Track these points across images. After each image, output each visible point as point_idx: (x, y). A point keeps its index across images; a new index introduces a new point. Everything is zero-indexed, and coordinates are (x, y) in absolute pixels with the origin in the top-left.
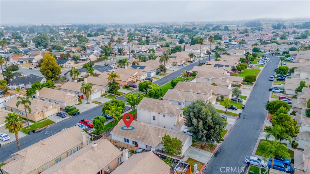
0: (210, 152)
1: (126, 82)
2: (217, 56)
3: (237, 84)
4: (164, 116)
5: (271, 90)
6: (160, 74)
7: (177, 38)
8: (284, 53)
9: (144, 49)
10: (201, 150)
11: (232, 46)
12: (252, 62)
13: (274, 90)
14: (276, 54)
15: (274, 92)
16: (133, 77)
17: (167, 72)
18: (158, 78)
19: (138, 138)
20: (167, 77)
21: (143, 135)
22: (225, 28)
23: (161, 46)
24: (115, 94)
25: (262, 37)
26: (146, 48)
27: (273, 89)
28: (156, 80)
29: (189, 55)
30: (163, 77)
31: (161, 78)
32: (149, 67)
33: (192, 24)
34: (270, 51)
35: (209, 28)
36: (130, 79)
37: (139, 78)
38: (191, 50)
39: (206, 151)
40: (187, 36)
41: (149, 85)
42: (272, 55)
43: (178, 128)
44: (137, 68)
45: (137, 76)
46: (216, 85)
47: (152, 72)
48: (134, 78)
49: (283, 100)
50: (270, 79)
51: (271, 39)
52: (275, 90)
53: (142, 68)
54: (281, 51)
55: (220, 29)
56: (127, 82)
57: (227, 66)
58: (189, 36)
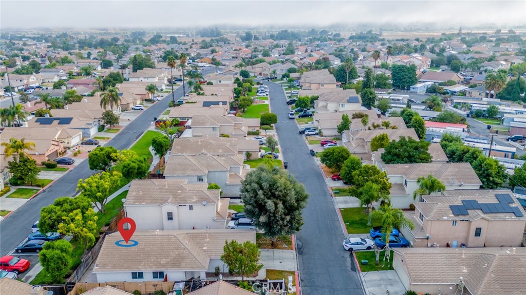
0: (289, 249)
1: (45, 156)
2: (196, 88)
3: (254, 131)
4: (191, 208)
5: (302, 133)
6: (105, 129)
7: (92, 58)
8: (283, 76)
9: (33, 83)
10: (275, 250)
11: (201, 68)
12: (249, 93)
13: (307, 132)
14: (271, 79)
15: (308, 135)
16: (56, 143)
17: (121, 123)
18: (108, 138)
19: (165, 262)
20: (123, 133)
21: (173, 254)
22: (171, 39)
23: (68, 73)
24: (32, 186)
25: (239, 54)
26: (37, 79)
27: (305, 131)
28: (106, 142)
29: (146, 89)
30: (116, 134)
31: (113, 138)
32: (81, 119)
33: (103, 32)
34: (262, 75)
35: (143, 40)
36: (53, 147)
37: (68, 143)
38: (141, 79)
39: (282, 249)
40: (111, 53)
41: (113, 155)
42: (267, 80)
43: (221, 224)
44: (52, 122)
45: (63, 140)
46: (228, 137)
47: (92, 128)
48: (60, 144)
49: (329, 144)
50: (291, 117)
51: (252, 56)
52: (309, 133)
53: (65, 121)
54: (279, 74)
55: (164, 41)
56: (48, 156)
57: (225, 103)
58: (115, 54)
